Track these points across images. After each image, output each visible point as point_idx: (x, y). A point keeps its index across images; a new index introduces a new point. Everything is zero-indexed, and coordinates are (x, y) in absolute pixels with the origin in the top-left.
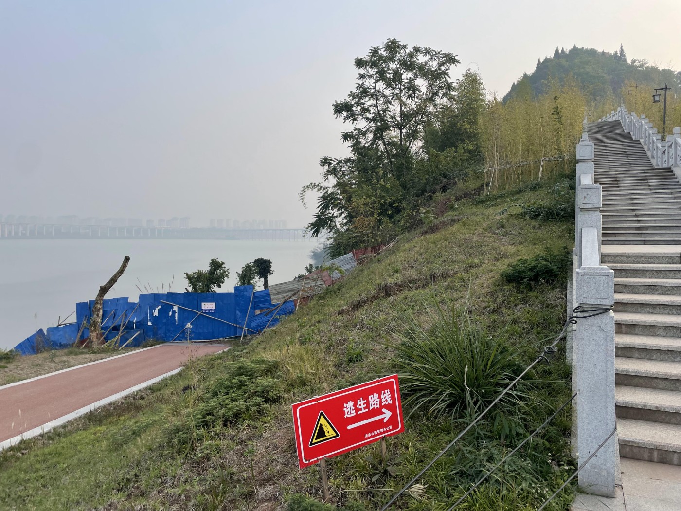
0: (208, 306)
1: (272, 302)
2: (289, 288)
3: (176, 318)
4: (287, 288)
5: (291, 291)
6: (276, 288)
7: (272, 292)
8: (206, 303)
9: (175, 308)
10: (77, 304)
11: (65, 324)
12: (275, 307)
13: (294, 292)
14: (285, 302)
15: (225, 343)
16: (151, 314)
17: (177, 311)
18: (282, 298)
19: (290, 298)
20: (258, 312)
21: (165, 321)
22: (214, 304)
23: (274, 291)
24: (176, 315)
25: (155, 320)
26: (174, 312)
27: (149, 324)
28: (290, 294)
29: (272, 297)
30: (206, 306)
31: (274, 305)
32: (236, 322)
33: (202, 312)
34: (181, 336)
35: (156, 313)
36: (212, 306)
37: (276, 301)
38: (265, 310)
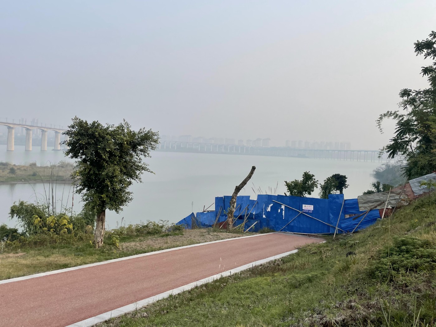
0: (308, 207)
1: (360, 209)
2: (375, 199)
3: (283, 215)
4: (372, 199)
5: (377, 201)
6: (364, 198)
7: (360, 201)
8: (306, 205)
9: (283, 207)
10: (216, 197)
11: (208, 211)
12: (362, 214)
13: (379, 203)
14: (371, 210)
15: (320, 237)
16: (266, 210)
17: (284, 209)
18: (369, 207)
19: (376, 207)
20: (347, 216)
21: (275, 215)
22: (312, 206)
23: (362, 200)
24: (284, 212)
25: (268, 214)
26: (282, 210)
27: (264, 216)
28: (376, 204)
29: (360, 205)
30: (306, 207)
31: (362, 212)
32: (329, 221)
33: (303, 212)
34: (286, 228)
35: (269, 209)
36: (310, 208)
37: (363, 208)
38: (353, 215)
